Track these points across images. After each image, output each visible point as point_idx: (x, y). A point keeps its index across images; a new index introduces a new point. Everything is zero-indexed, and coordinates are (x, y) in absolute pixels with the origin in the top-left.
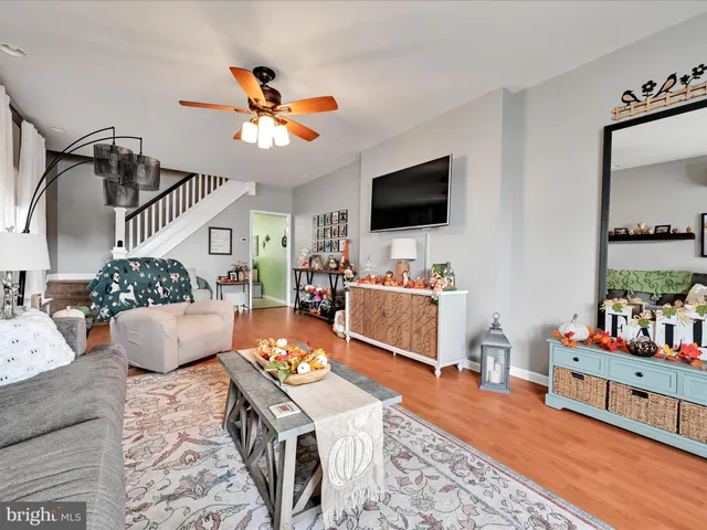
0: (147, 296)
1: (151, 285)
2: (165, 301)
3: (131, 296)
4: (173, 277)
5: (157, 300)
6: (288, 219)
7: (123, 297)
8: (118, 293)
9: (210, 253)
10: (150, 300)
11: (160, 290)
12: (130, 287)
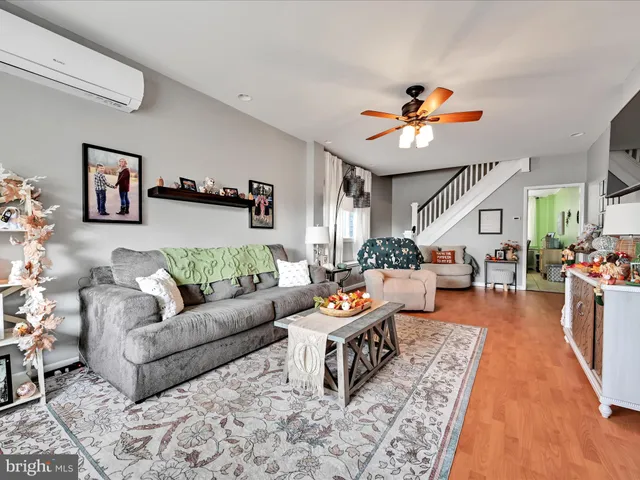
0: (384, 262)
1: (388, 255)
2: (395, 267)
3: (373, 261)
4: (404, 250)
5: (391, 265)
6: (581, 190)
7: (369, 261)
8: (367, 259)
9: (480, 233)
10: (386, 265)
11: (394, 259)
12: (374, 256)
